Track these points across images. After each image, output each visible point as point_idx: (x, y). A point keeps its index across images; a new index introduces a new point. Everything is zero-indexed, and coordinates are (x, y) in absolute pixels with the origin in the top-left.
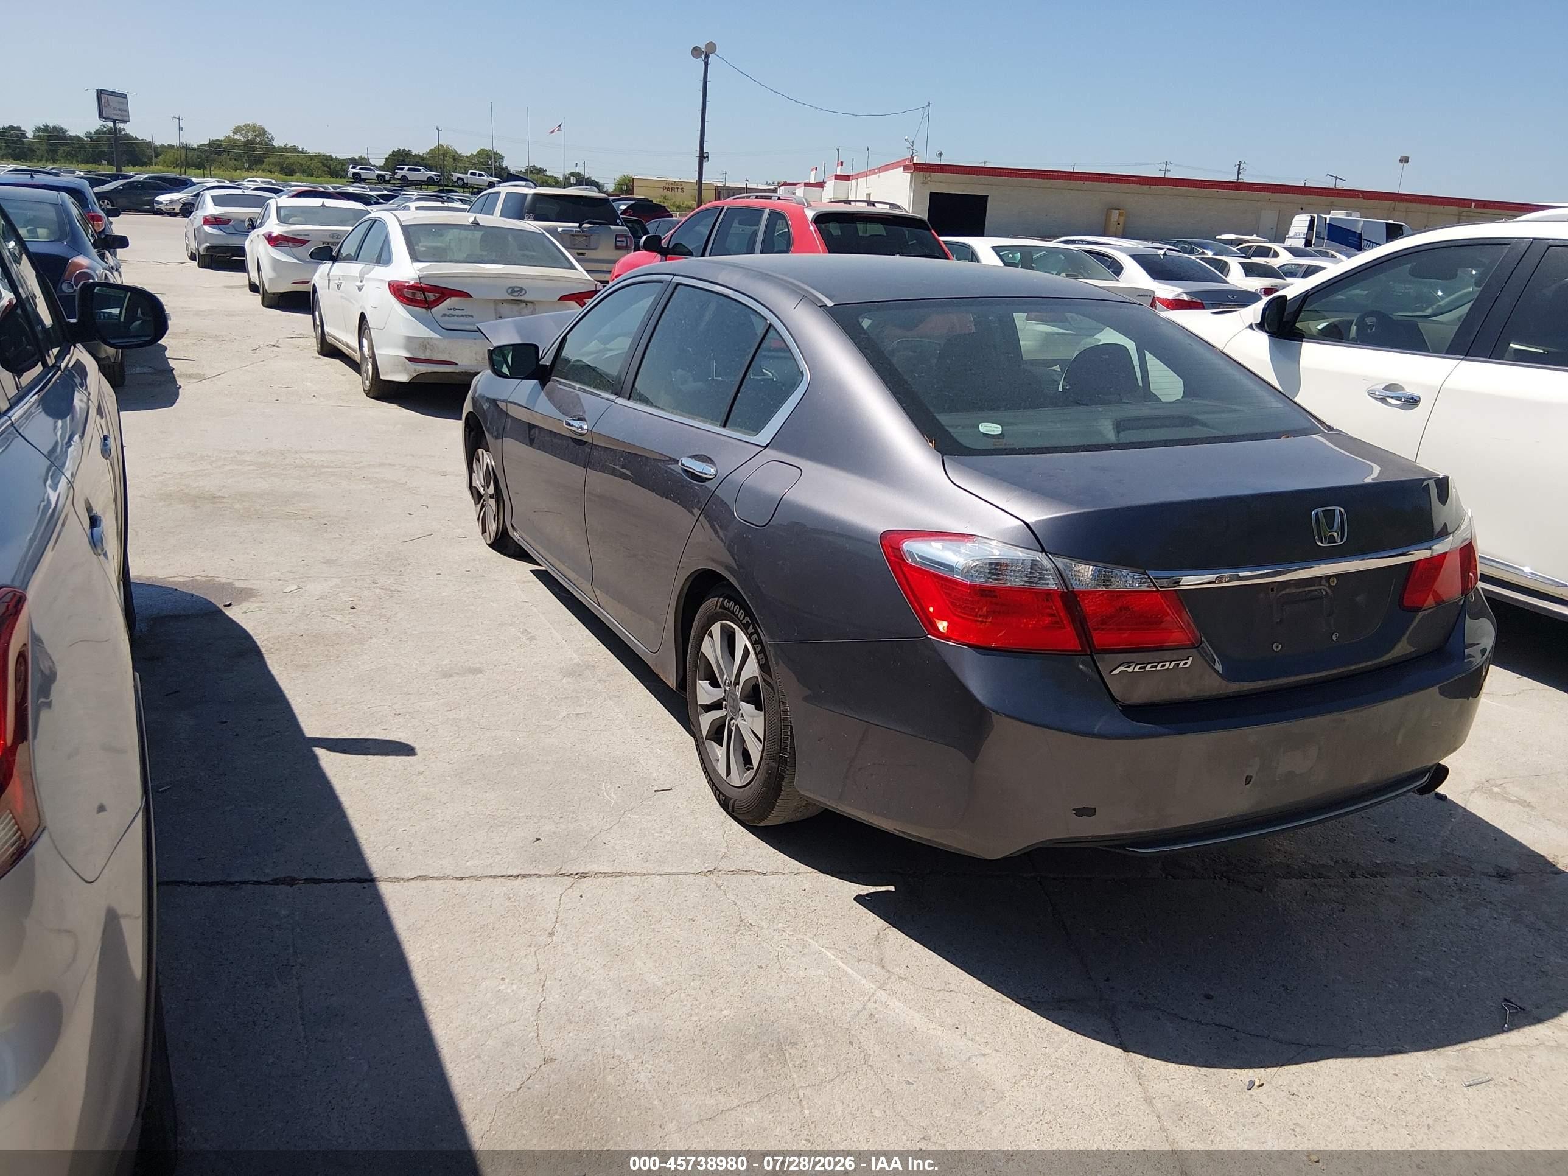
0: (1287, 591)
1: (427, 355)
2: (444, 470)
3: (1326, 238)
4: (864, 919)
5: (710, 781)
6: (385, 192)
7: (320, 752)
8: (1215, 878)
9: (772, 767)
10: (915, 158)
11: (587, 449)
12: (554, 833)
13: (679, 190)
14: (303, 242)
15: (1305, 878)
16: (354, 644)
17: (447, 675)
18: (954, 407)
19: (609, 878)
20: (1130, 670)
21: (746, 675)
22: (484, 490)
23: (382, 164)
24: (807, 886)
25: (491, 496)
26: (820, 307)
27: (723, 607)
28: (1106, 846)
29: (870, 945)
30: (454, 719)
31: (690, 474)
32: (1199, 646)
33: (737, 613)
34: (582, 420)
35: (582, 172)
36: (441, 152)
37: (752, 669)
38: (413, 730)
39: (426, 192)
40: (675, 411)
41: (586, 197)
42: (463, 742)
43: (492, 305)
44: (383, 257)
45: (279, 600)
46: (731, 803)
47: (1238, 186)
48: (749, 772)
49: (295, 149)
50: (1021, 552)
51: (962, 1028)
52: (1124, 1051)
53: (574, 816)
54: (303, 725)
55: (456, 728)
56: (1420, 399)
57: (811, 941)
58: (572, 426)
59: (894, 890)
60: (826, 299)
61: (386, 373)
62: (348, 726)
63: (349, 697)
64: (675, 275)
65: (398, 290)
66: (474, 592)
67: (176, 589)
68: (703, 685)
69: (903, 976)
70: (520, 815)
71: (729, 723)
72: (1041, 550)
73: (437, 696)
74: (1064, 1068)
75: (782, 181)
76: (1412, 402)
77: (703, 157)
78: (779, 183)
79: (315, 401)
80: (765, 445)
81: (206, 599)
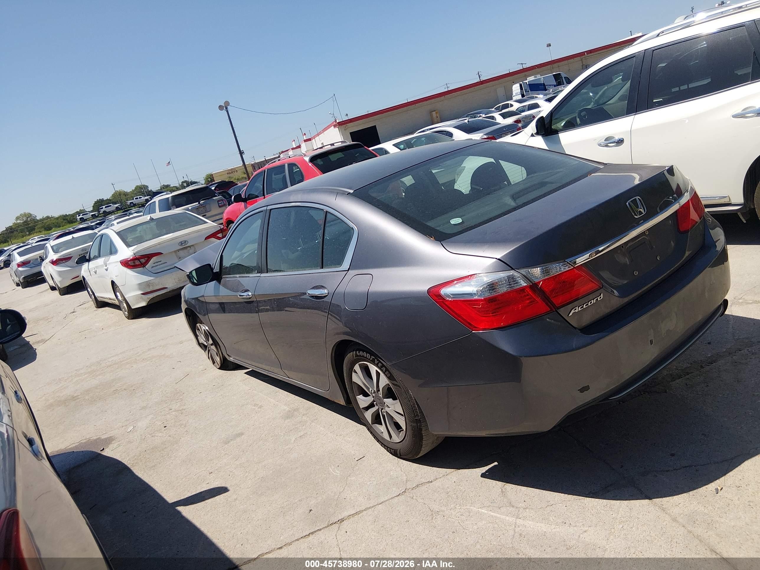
0: (629, 245)
1: (151, 289)
2: (181, 340)
3: (530, 91)
4: (491, 485)
5: (383, 444)
6: (98, 222)
7: (180, 508)
8: (642, 394)
9: (414, 426)
10: (337, 120)
11: (255, 304)
12: (317, 504)
13: (235, 172)
14: (70, 258)
15: (681, 377)
16: (174, 445)
17: (227, 442)
18: (433, 217)
19: (356, 516)
20: (577, 311)
21: (382, 384)
22: (207, 343)
23: (92, 209)
24: (455, 480)
25: (212, 345)
26: (348, 194)
27: (357, 356)
28: (600, 401)
29: (501, 497)
30: (240, 464)
31: (314, 297)
32: (603, 287)
33: (365, 356)
34: (247, 291)
35: (187, 180)
36: (118, 194)
37: (384, 381)
38: (222, 478)
39: (117, 215)
40: (294, 270)
41: (197, 189)
42: (250, 474)
43: (174, 254)
44: (113, 251)
45: (127, 437)
46: (398, 453)
47: (482, 83)
48: (401, 433)
49: (48, 217)
50: (502, 273)
51: (567, 521)
52: (649, 499)
53: (323, 490)
54: (165, 498)
55: (244, 468)
56: (623, 139)
57: (472, 507)
58: (243, 296)
59: (497, 464)
60: (349, 190)
61: (134, 305)
62: (188, 489)
63: (183, 474)
64: (267, 206)
65: (126, 263)
66: (222, 395)
67: (73, 452)
68: (360, 398)
69: (525, 507)
70: (296, 501)
71: (382, 412)
72: (511, 269)
73: (227, 455)
74: (627, 521)
75: (280, 151)
76: (620, 142)
77: (241, 153)
78: (279, 153)
79: (104, 331)
80: (347, 269)
81: (90, 451)
